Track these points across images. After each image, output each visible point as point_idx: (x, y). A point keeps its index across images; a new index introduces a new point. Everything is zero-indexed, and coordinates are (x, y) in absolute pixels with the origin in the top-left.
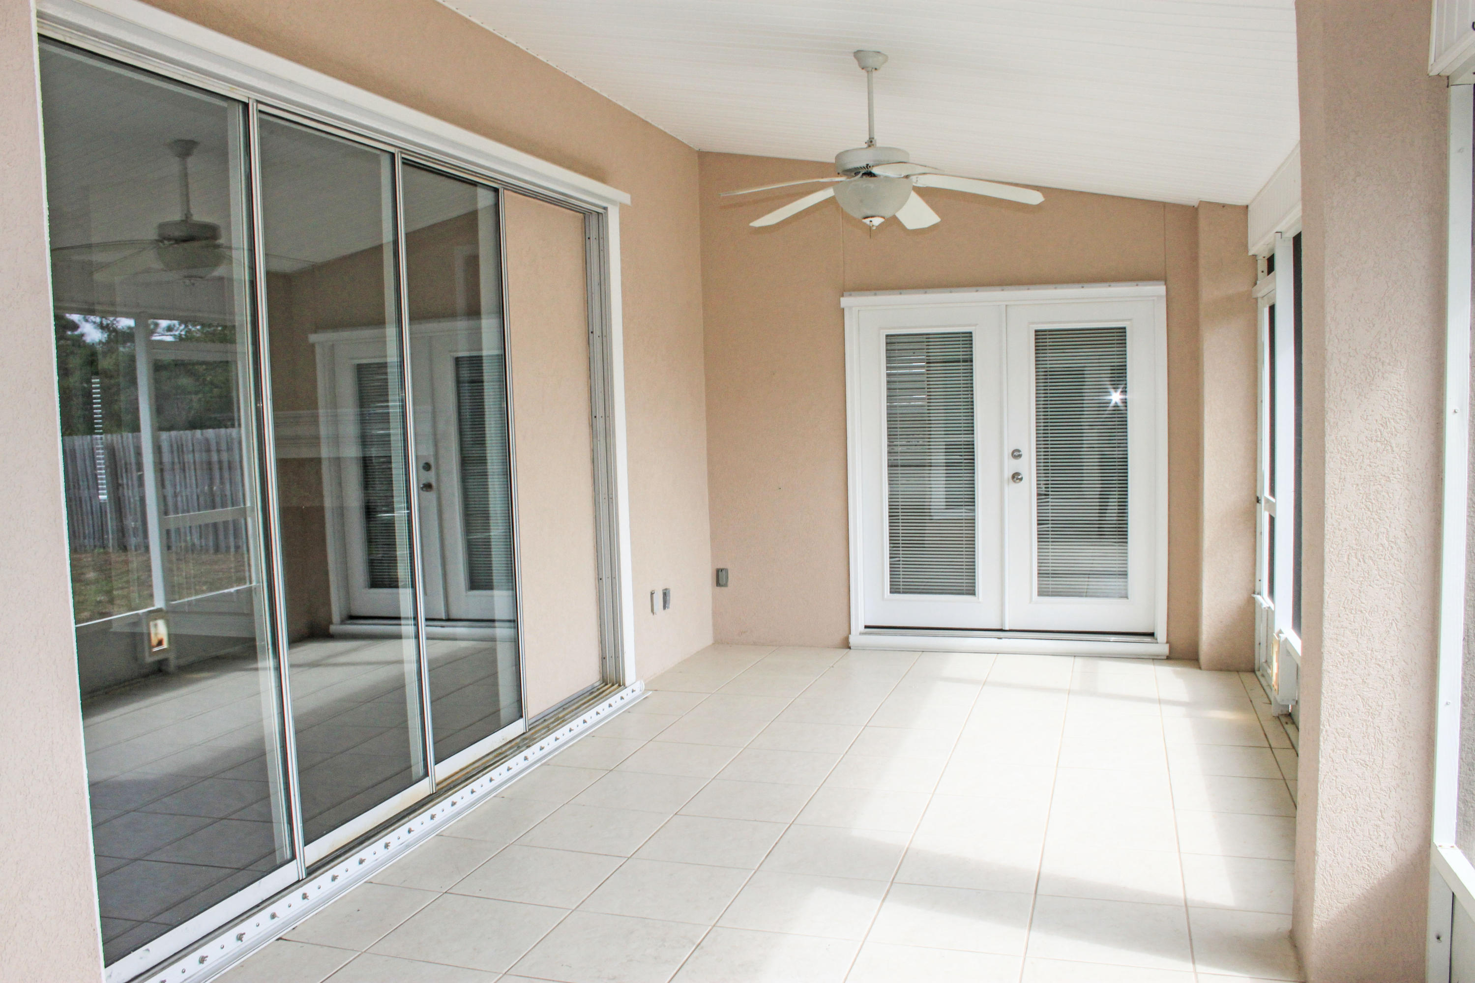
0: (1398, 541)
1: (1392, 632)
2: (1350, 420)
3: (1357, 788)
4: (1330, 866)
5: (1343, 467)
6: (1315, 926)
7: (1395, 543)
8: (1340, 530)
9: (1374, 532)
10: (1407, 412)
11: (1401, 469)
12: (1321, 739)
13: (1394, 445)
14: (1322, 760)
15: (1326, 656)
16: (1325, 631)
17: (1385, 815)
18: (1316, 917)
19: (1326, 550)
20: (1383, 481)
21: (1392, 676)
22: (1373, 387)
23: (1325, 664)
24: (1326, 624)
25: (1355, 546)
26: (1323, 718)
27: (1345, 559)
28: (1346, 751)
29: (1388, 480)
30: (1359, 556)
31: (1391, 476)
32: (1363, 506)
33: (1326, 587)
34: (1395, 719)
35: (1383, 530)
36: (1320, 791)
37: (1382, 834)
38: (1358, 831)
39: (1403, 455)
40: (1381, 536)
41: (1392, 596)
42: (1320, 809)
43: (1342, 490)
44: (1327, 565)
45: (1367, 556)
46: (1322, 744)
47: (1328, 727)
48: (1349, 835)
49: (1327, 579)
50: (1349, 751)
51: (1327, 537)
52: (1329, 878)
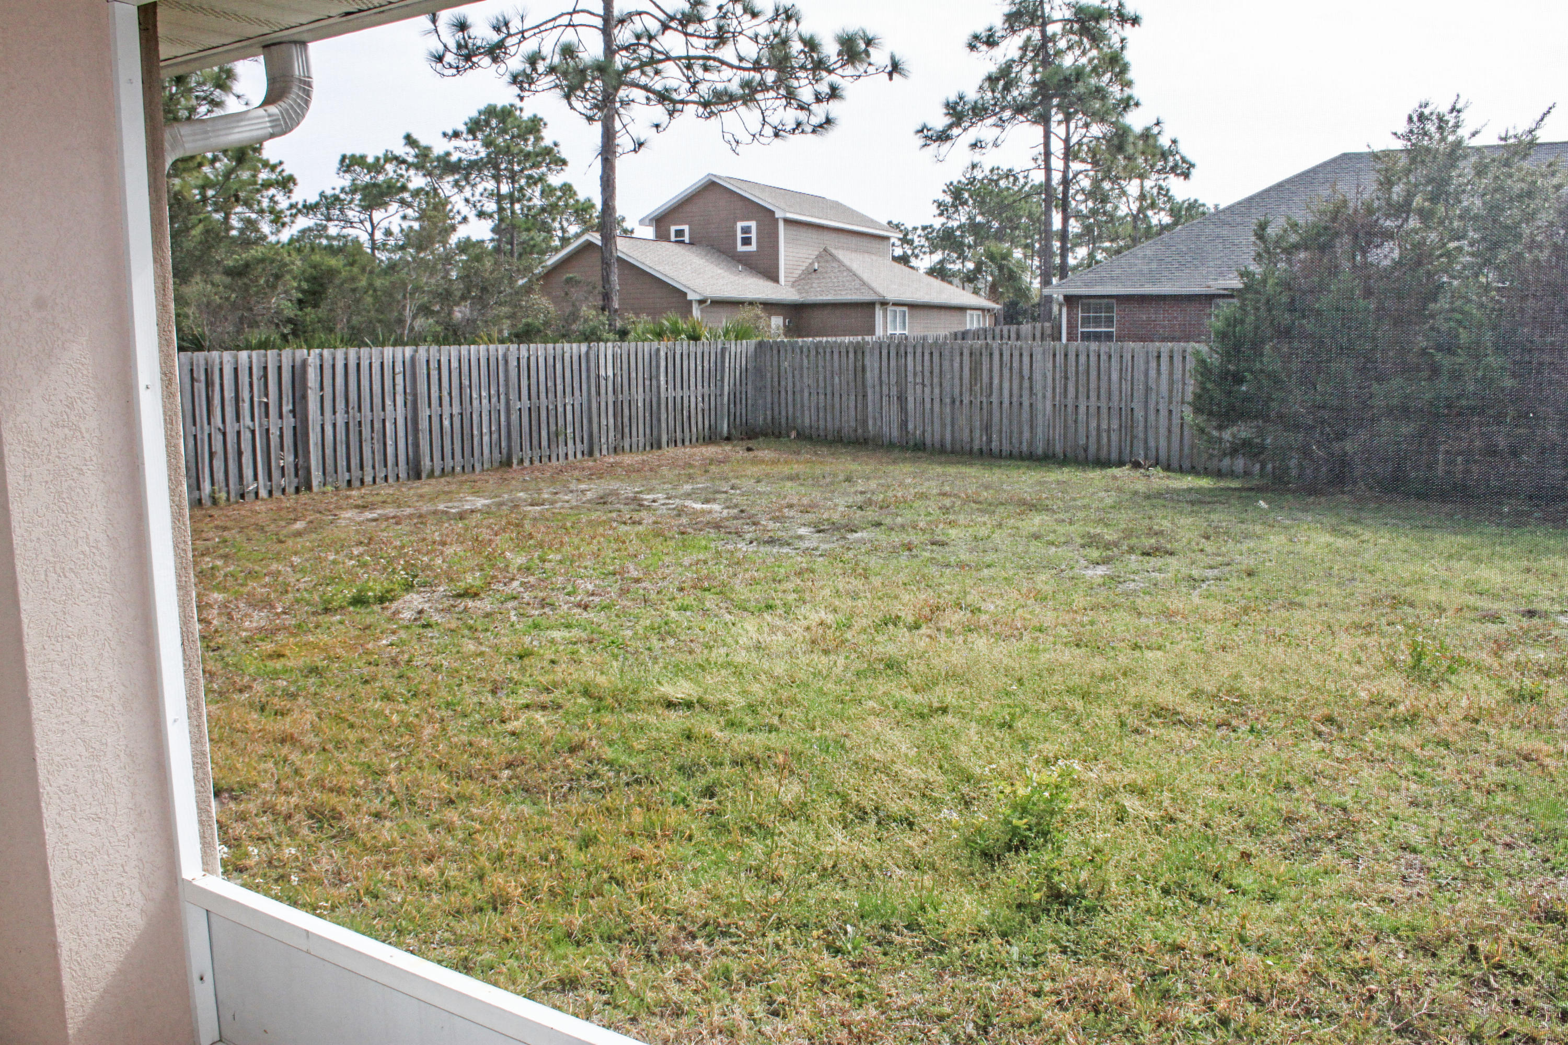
0: (100, 545)
1: (106, 655)
2: (30, 401)
3: (93, 849)
4: (77, 953)
5: (27, 461)
6: (70, 1032)
7: (97, 548)
8: (31, 541)
9: (72, 538)
10: (94, 389)
11: (94, 459)
12: (43, 805)
13: (84, 430)
14: (48, 830)
15: (34, 701)
16: (29, 670)
17: (127, 869)
18: (70, 1021)
19: (18, 569)
20: (75, 475)
21: (112, 705)
22: (53, 360)
23: (35, 711)
24: (29, 661)
25: (52, 559)
26: (41, 779)
27: (43, 577)
28: (74, 810)
29: (82, 473)
30: (59, 571)
31: (84, 468)
32: (55, 508)
33: (23, 616)
34: (122, 755)
35: (82, 534)
36: (51, 868)
37: (127, 891)
38: (101, 898)
39: (95, 441)
40: (80, 542)
41: (101, 612)
42: (54, 889)
43: (29, 490)
44: (21, 588)
45: (67, 569)
46: (44, 810)
47: (48, 788)
48: (93, 907)
49: (23, 605)
50: (78, 809)
51: (17, 552)
52: (77, 968)
